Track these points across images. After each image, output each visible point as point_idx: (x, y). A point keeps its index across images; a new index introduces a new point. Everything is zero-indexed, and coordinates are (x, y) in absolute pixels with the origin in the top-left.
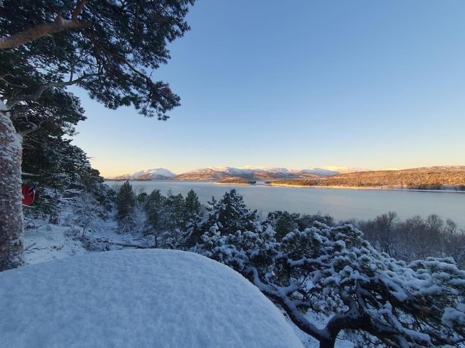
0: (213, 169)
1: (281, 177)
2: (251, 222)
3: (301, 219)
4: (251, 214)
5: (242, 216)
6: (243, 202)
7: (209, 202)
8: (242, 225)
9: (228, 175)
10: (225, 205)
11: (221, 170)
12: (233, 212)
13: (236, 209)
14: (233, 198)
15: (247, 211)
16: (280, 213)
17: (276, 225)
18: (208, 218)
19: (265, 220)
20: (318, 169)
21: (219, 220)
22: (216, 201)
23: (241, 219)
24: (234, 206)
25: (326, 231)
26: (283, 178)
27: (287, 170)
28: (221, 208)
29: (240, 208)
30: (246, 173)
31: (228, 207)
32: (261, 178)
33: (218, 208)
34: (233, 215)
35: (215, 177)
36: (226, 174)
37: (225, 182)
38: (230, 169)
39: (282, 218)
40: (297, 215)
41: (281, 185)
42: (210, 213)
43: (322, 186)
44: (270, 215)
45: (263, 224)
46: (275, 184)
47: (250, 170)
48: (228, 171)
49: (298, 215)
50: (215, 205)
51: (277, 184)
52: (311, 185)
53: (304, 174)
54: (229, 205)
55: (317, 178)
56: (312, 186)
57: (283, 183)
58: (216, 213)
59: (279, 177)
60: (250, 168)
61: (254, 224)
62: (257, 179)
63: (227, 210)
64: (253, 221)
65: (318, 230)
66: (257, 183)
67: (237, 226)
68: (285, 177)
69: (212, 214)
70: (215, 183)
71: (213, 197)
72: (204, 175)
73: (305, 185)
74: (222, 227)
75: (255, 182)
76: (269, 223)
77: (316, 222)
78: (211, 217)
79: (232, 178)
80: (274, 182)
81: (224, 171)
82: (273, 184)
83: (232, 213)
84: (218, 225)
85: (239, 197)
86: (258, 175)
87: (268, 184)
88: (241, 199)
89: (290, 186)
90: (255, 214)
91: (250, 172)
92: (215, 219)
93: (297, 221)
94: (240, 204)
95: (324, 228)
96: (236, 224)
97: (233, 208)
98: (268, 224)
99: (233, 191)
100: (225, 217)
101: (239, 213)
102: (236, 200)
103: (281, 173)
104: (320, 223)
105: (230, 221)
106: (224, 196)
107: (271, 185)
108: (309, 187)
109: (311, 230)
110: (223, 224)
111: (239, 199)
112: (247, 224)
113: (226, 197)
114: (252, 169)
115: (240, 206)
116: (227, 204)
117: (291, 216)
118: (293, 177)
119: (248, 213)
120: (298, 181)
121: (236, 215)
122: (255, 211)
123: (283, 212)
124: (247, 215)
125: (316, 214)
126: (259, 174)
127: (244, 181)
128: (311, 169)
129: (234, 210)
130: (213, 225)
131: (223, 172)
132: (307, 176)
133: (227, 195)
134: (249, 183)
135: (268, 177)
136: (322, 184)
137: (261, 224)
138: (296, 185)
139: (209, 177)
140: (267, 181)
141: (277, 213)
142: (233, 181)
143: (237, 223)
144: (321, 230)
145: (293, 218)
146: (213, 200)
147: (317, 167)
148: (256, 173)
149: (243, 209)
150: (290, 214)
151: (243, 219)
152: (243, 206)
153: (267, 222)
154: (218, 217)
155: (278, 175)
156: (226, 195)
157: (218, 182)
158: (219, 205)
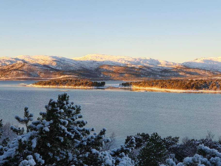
0: (27, 60)
1: (149, 74)
2: (94, 151)
3: (181, 145)
4: (94, 137)
5: (79, 142)
6: (80, 117)
7: (18, 118)
8: (78, 158)
9: (56, 71)
10: (47, 123)
11: (41, 62)
12: (63, 134)
13: (69, 130)
14: (62, 111)
15: (88, 132)
16: (145, 136)
17: (139, 157)
18: (17, 147)
19: (119, 148)
20: (210, 61)
21: (37, 149)
22: (31, 116)
23: (77, 147)
24: (64, 124)
25: (217, 161)
26: (152, 76)
27: (160, 63)
28: (42, 128)
29: (75, 128)
30: (88, 67)
31: (54, 127)
32: (113, 75)
33: (35, 129)
34: (62, 140)
35: (29, 75)
36: (52, 69)
37: (49, 83)
38: (59, 61)
39: (148, 145)
40: (173, 140)
41: (147, 88)
42: (20, 137)
43: (215, 90)
44: (128, 139)
45: (116, 154)
46: (138, 88)
47: (94, 62)
48: (54, 64)
49: (176, 140)
50: (30, 123)
51: (141, 88)
52: (198, 88)
53: (188, 70)
54: (56, 121)
55: (209, 76)
56: (201, 91)
57: (152, 86)
58: (31, 138)
59: (144, 75)
60: (95, 59)
61: (100, 155)
62: (108, 79)
63: (51, 131)
64: (98, 149)
65: (205, 159)
66: (107, 85)
67: (71, 158)
68: (154, 75)
69: (23, 140)
70: (30, 85)
71: (26, 109)
72: (8, 70)
73: (187, 88)
74: (43, 162)
75: (103, 84)
76: (126, 152)
77: (202, 146)
78: (22, 146)
79: (62, 77)
80: (137, 84)
81: (47, 63)
82: (134, 87)
83: (60, 138)
84: (35, 158)
85: (73, 108)
86: (109, 72)
87: (126, 87)
88: (78, 110)
89: (163, 90)
90: (101, 138)
91: (94, 66)
92: (30, 149)
93: (175, 150)
94: (76, 121)
95: (214, 156)
96: (67, 157)
97: (63, 127)
98: (123, 153)
99: (64, 98)
100: (49, 145)
101: (73, 135)
102: (69, 113)
103: (149, 68)
104: (208, 148)
105: (58, 152)
106: (46, 107)
107: (130, 89)
108: (195, 91)
109: (193, 160)
110: (45, 156)
111: (74, 111)
112: (87, 155)
113: (50, 108)
114: (98, 60)
115: (75, 124)
116: (52, 121)
117: (164, 141)
118: (169, 74)
119: (89, 136)
120: (177, 81)
121: (69, 141)
122: (103, 132)
123: (150, 136)
124: (88, 140)
125: (205, 138)
126: (111, 69)
127: (84, 81)
128: (198, 61)
129: (64, 130)
130: (25, 158)
131: (45, 66)
132: (191, 73)
133: (52, 104)
134: (93, 85)
135: (126, 75)
136: (215, 87)
137: (113, 156)
138: (174, 88)
139: (18, 75)
140: (125, 81)
141: (140, 137)
142: (64, 82)
143: (70, 154)
144: (209, 159)
145: (168, 145)
146: (26, 113)
147: (209, 58)
148: (105, 68)
149: (82, 128)
150: (162, 138)
151: (81, 146)
152: (82, 124)
153: (122, 150)
154: (34, 145)
155: (143, 72)
156: (50, 104)
157: (36, 84)
158: (36, 124)
